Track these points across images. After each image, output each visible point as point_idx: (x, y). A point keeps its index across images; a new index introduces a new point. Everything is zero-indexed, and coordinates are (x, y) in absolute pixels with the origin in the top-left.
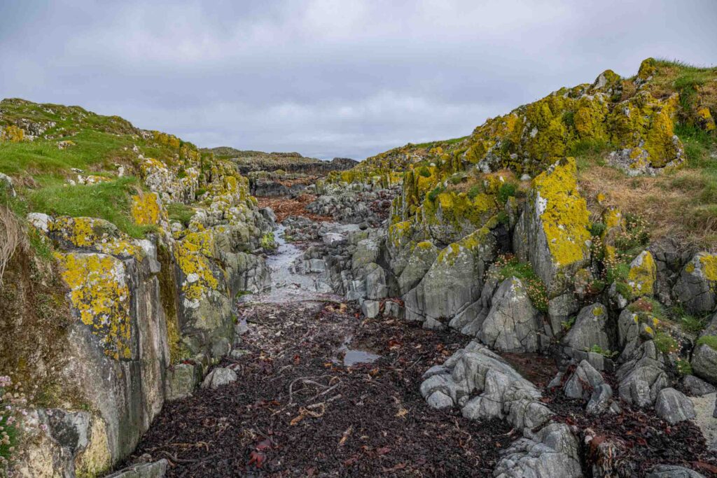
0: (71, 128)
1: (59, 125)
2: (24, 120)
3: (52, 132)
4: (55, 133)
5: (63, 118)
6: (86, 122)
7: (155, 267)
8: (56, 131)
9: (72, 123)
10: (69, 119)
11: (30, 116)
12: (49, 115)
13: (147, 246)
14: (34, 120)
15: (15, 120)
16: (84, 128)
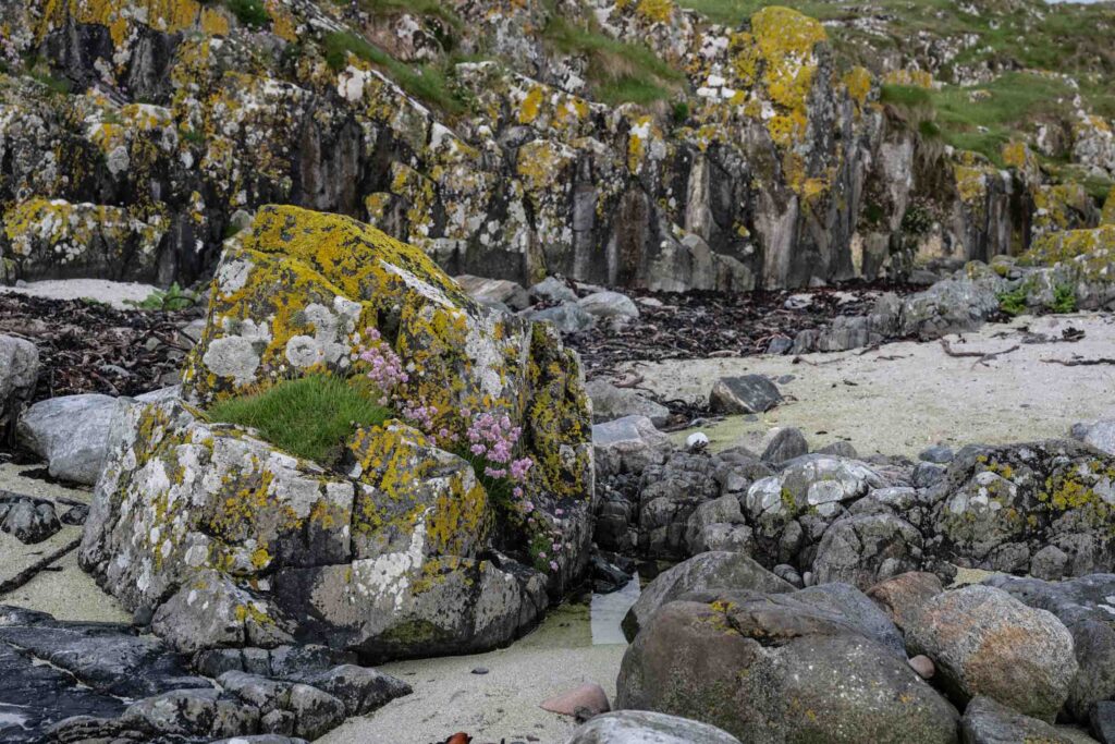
0: (1006, 46)
1: (985, 39)
2: (922, 34)
3: (968, 57)
4: (974, 60)
5: (995, 23)
6: (1040, 30)
7: (1009, 190)
8: (975, 54)
9: (1010, 34)
10: (1006, 25)
11: (933, 25)
12: (968, 19)
13: (1006, 175)
14: (940, 34)
15: (907, 35)
16: (1033, 45)
